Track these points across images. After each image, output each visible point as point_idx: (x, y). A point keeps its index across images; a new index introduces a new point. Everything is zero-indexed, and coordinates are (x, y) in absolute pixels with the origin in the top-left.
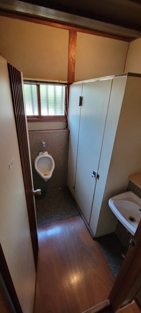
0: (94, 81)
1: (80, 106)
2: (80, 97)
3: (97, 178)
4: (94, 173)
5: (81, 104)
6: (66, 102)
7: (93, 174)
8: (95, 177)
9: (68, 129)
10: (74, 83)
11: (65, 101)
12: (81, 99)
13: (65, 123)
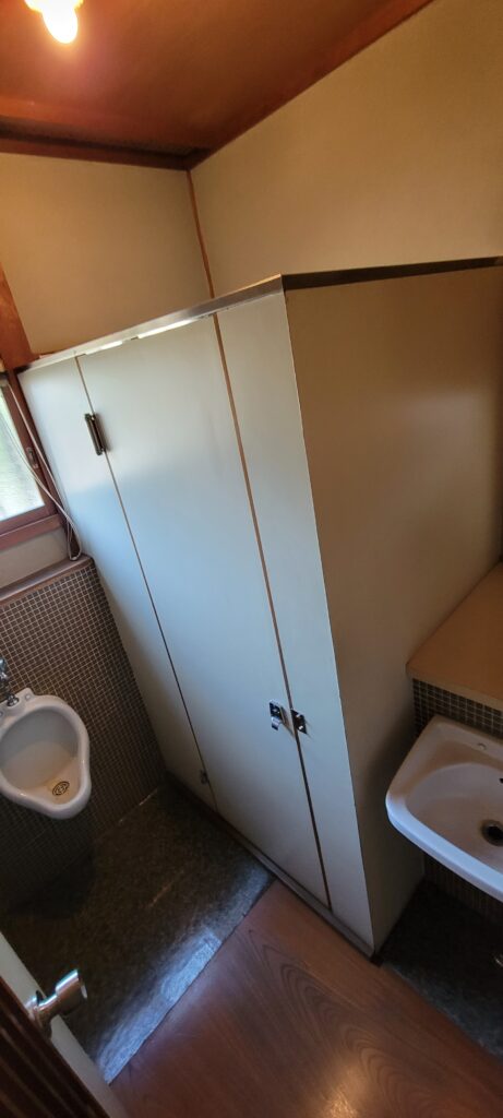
0: (119, 343)
1: (99, 453)
2: (88, 417)
3: (296, 727)
4: (276, 711)
5: (101, 444)
6: (29, 449)
7: (273, 714)
8: (286, 723)
9: (83, 555)
10: (37, 365)
11: (24, 448)
12: (94, 423)
13: (59, 534)
